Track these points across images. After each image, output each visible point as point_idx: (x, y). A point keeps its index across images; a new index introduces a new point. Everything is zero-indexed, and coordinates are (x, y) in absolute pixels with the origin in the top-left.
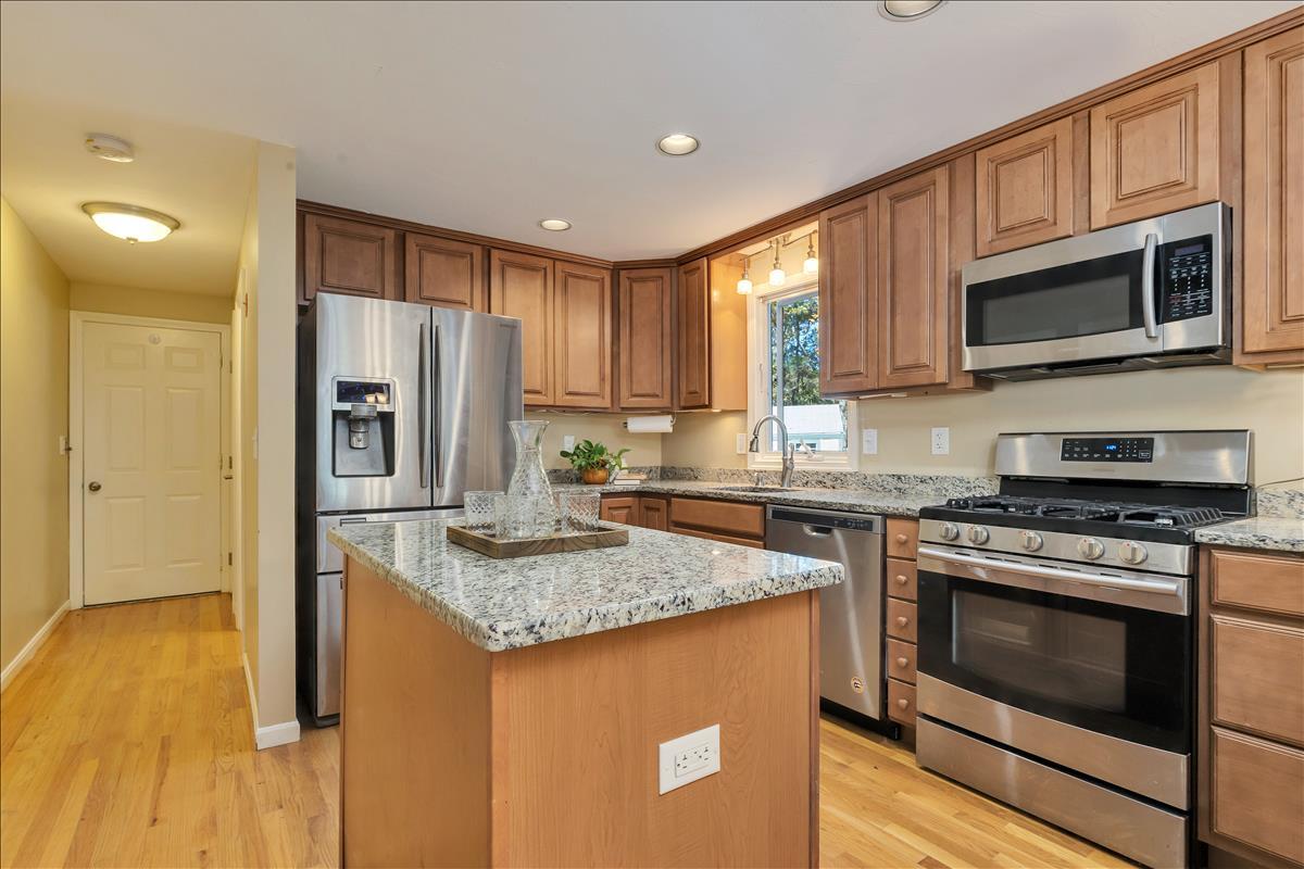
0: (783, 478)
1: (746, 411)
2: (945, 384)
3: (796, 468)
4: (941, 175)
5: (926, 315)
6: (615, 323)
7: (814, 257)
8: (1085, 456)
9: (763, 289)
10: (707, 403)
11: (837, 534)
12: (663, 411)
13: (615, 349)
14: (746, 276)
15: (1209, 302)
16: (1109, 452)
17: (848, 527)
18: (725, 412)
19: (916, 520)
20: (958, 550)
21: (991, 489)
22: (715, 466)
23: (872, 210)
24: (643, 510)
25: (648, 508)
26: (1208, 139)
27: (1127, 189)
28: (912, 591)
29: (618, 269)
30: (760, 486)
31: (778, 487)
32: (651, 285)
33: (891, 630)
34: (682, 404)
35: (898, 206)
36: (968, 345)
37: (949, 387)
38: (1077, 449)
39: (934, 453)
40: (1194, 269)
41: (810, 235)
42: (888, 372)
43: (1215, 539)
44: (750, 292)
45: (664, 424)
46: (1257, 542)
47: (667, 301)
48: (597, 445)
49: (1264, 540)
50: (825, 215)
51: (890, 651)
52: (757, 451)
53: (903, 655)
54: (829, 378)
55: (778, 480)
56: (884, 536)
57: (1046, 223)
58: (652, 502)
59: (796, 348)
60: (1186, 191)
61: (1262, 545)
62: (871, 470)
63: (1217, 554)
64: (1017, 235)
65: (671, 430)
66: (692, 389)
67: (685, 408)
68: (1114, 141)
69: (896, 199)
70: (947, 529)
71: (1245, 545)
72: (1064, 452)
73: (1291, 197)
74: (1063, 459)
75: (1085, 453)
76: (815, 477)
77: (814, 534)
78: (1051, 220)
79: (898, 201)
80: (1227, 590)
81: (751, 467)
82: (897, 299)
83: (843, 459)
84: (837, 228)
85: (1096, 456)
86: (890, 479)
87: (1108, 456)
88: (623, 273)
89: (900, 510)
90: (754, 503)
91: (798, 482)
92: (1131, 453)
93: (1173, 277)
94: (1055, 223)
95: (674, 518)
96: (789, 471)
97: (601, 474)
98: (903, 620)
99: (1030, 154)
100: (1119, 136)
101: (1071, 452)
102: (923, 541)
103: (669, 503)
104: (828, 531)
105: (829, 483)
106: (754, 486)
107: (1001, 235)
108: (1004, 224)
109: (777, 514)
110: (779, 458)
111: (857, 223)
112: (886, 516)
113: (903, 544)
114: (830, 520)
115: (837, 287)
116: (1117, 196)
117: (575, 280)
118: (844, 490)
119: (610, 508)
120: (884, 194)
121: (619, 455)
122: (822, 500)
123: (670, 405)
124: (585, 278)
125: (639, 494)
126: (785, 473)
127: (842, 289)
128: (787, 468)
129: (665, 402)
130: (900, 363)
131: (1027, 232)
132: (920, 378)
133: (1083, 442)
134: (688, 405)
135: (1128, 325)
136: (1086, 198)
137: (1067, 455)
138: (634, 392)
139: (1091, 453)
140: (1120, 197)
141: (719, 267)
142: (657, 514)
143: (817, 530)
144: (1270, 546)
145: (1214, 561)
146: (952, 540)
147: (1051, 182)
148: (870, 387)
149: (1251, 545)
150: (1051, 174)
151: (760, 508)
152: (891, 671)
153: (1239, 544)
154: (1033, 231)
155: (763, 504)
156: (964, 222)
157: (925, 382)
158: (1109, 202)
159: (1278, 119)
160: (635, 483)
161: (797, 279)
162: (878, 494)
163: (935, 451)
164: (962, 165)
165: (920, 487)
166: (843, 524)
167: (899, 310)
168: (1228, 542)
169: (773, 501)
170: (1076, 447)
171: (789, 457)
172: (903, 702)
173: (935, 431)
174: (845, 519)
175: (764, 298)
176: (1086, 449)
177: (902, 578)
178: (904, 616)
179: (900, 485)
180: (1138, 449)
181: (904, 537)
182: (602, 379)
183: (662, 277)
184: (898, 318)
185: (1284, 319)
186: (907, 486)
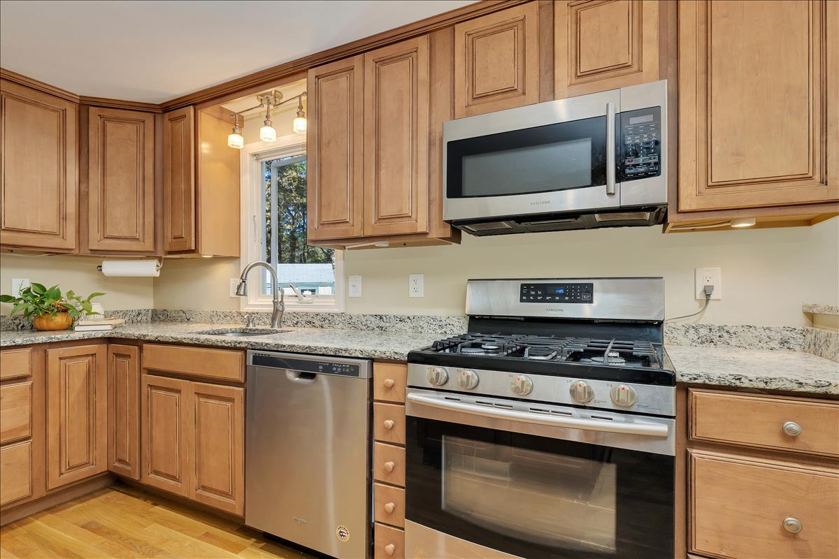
0: (273, 319)
1: (239, 258)
2: (425, 234)
3: (287, 310)
4: (422, 43)
5: (407, 170)
6: (83, 160)
7: (303, 116)
8: (539, 298)
9: (256, 147)
10: (193, 248)
11: (323, 378)
12: (147, 255)
13: (83, 188)
14: (238, 131)
15: (658, 164)
16: (558, 295)
17: (333, 372)
18: (217, 259)
19: (405, 363)
20: (448, 395)
21: (461, 328)
22: (207, 308)
23: (358, 72)
24: (111, 356)
25: (117, 355)
26: (651, 30)
27: (585, 67)
28: (400, 435)
29: (85, 105)
30: (251, 326)
31: (268, 327)
32: (131, 128)
33: (377, 475)
34: (167, 248)
35: (383, 68)
36: (449, 196)
37: (429, 236)
38: (533, 293)
39: (410, 296)
40: (646, 136)
41: (300, 96)
42: (373, 222)
43: (695, 379)
44: (241, 146)
45: (150, 268)
46: (733, 381)
47: (150, 145)
48: (52, 288)
49: (740, 379)
50: (312, 73)
51: (376, 495)
52: (245, 294)
53: (391, 501)
54: (316, 226)
55: (269, 321)
56: (371, 381)
57: (516, 93)
58: (122, 348)
59: (303, 227)
60: (632, 73)
61: (738, 383)
62: (355, 311)
63: (695, 393)
64: (491, 101)
65: (157, 274)
66: (177, 234)
67: (170, 253)
68: (574, 26)
69: (381, 62)
70: (438, 374)
71: (722, 383)
72: (522, 295)
73: (715, 83)
74: (522, 300)
75: (540, 295)
76: (305, 318)
77: (297, 379)
78: (520, 90)
79: (383, 65)
80: (705, 427)
81: (244, 309)
82: (382, 154)
83: (332, 302)
84: (325, 85)
85: (548, 298)
86: (373, 319)
87: (557, 298)
88: (92, 109)
89: (388, 354)
90: (235, 349)
91: (289, 323)
92: (575, 297)
93: (628, 142)
94: (524, 94)
95: (146, 364)
96: (279, 314)
97: (60, 319)
98: (390, 464)
99: (502, 31)
100: (578, 22)
101: (528, 295)
102: (410, 387)
103: (141, 349)
104: (312, 376)
105: (318, 323)
106: (244, 327)
107: (476, 101)
108: (479, 91)
109: (257, 360)
110: (270, 301)
111: (343, 81)
112: (372, 360)
113: (389, 388)
114: (315, 365)
115: (324, 140)
116: (576, 73)
117: (16, 102)
118: (331, 329)
119: (60, 359)
120: (370, 57)
121: (90, 298)
122: (307, 344)
123: (152, 249)
124: (36, 104)
125: (109, 340)
126: (277, 314)
127: (329, 143)
128: (277, 310)
129: (148, 245)
130: (384, 213)
131: (500, 99)
132: (403, 227)
133: (537, 287)
134: (174, 249)
135: (589, 183)
136: (550, 74)
137: (524, 298)
138: (108, 233)
139: (544, 295)
140: (579, 74)
141: (207, 119)
142: (127, 361)
143: (303, 375)
144: (746, 384)
145: (692, 400)
146: (442, 385)
147: (521, 56)
148: (356, 235)
149: (728, 383)
150: (520, 51)
151: (240, 353)
152: (377, 516)
153: (717, 383)
154: (504, 99)
155: (244, 350)
156: (442, 89)
157: (408, 231)
158: (569, 79)
159: (703, 19)
160: (103, 328)
161: (288, 140)
162: (363, 333)
163: (412, 294)
164: (442, 37)
165: (400, 325)
166: (328, 369)
167: (383, 165)
168: (707, 382)
169: (254, 347)
170: (532, 291)
171: (280, 300)
172: (391, 547)
173: (412, 277)
174: (331, 364)
175: (256, 156)
176: (540, 293)
177: (390, 422)
178: (392, 460)
179: (382, 324)
180: (580, 292)
181: (390, 381)
182: (63, 218)
183: (143, 122)
184: (383, 172)
185: (710, 184)
186: (388, 325)
